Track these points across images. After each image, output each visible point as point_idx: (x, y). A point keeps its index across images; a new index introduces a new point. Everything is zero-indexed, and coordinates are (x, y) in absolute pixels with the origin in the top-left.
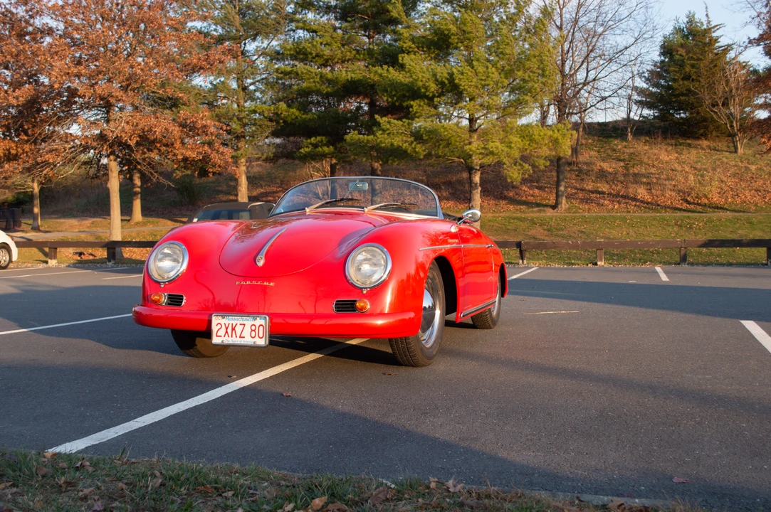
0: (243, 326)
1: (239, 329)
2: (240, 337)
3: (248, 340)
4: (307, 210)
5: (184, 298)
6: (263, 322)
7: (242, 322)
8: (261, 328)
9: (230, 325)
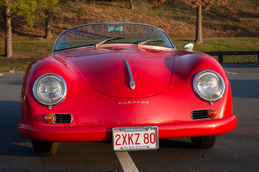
0: (138, 135)
1: (134, 138)
2: (136, 143)
3: (142, 145)
4: (97, 46)
5: (72, 116)
6: (153, 131)
7: (137, 133)
8: (153, 136)
9: (127, 136)
